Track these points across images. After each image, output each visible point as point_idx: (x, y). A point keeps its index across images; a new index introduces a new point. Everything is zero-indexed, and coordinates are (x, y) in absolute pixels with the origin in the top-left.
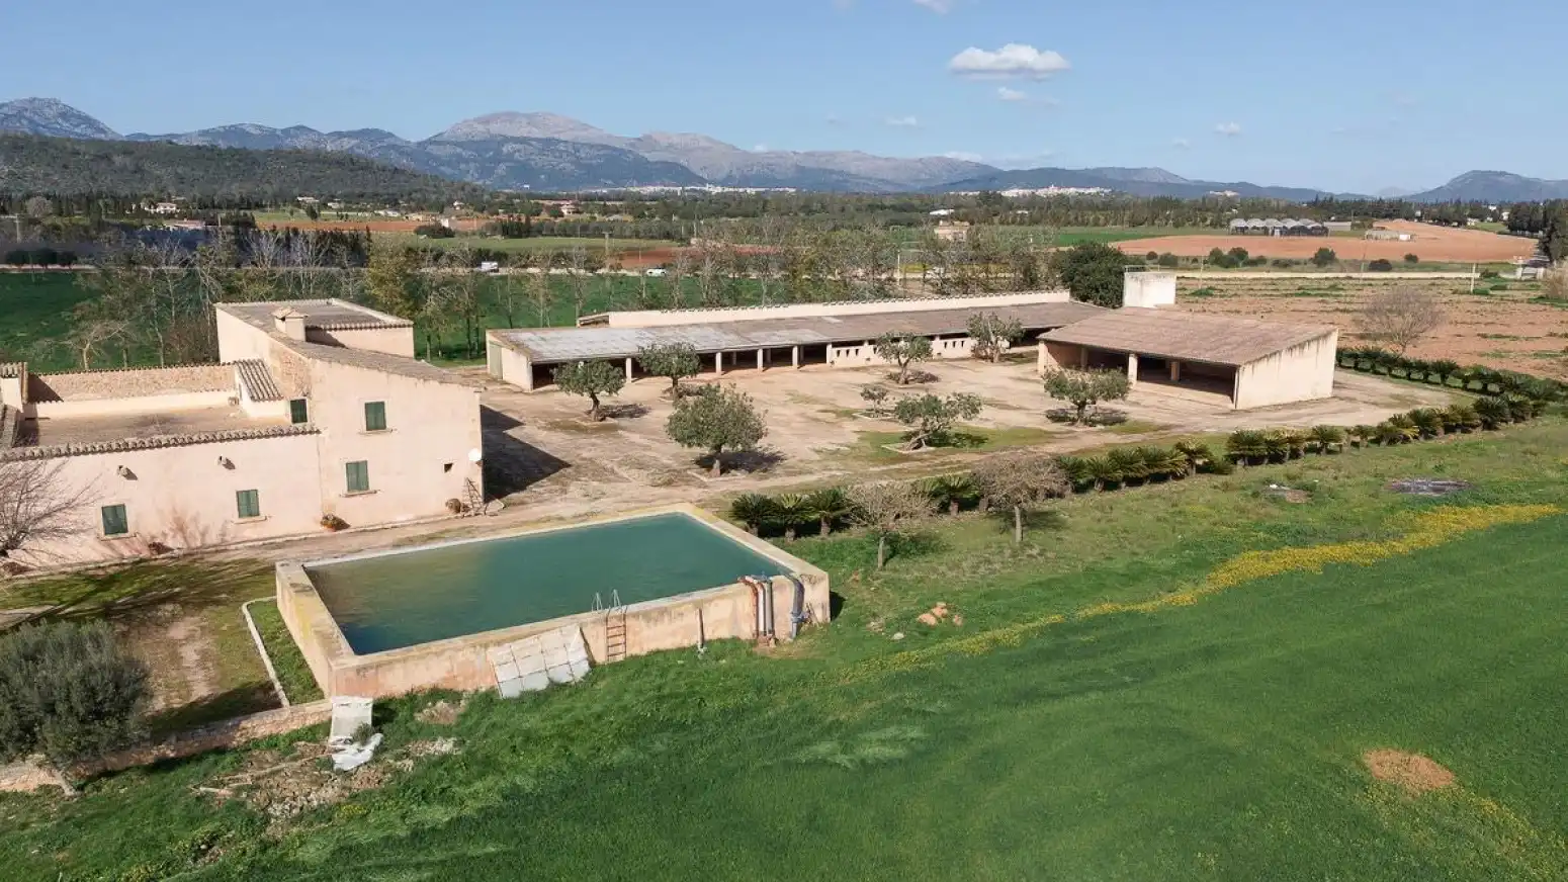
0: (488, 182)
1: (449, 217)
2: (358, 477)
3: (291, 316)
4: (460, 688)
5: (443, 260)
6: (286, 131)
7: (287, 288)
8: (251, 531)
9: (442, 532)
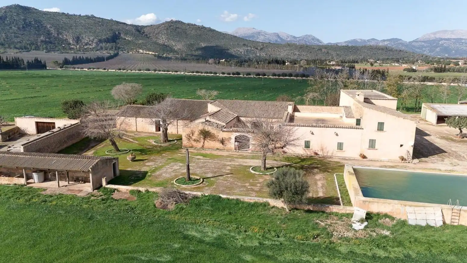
0: (432, 54)
1: (416, 66)
2: (372, 144)
3: (361, 95)
4: (394, 216)
5: (411, 79)
6: (368, 41)
7: (361, 86)
8: (340, 154)
9: (396, 166)
